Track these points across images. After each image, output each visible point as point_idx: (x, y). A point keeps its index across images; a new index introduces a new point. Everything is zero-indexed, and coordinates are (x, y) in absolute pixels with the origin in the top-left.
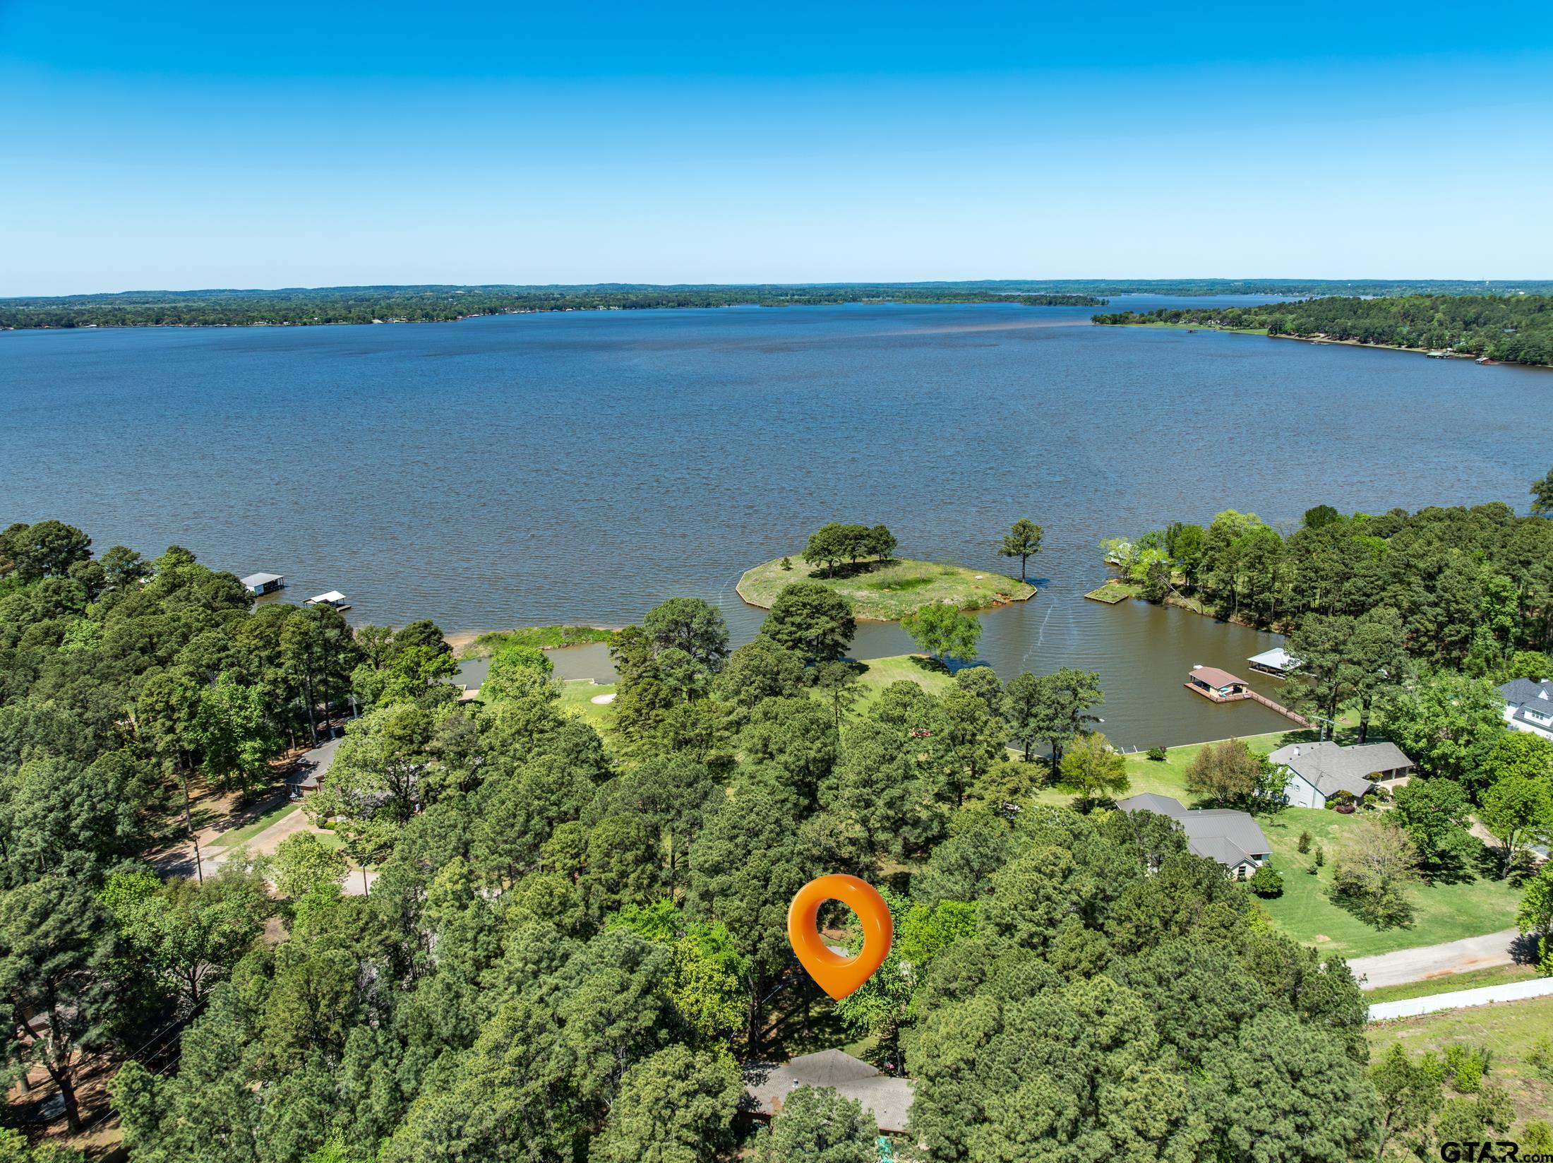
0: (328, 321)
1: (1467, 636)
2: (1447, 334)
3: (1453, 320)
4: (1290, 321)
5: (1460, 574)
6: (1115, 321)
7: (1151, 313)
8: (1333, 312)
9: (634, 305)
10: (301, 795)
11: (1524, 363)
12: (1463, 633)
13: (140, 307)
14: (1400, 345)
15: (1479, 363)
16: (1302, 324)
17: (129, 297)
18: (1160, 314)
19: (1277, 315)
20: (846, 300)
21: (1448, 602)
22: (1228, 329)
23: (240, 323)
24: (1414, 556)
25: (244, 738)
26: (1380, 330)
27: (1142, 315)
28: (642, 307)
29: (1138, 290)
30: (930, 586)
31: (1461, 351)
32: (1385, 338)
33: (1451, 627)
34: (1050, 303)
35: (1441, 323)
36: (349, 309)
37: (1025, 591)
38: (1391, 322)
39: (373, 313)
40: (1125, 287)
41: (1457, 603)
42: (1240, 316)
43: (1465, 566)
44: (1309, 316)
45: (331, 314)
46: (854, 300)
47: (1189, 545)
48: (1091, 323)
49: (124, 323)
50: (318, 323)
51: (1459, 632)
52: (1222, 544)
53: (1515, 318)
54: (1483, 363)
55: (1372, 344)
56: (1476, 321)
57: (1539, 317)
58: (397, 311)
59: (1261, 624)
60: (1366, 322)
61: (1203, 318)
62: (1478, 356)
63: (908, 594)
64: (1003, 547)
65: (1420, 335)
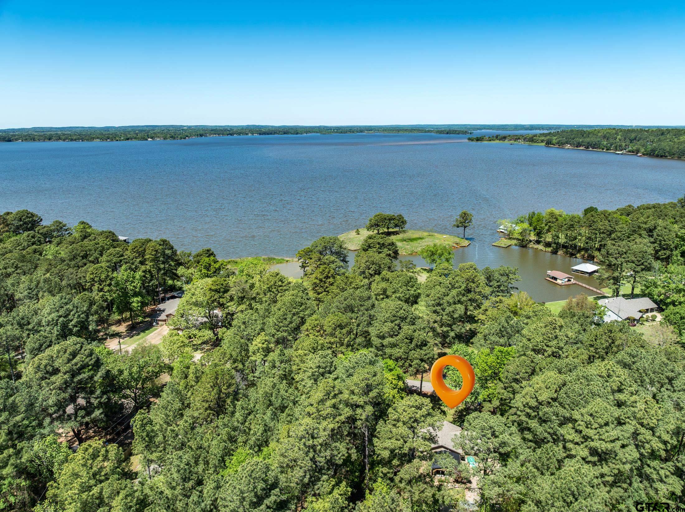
0: (128, 139)
1: (669, 256)
2: (624, 144)
3: (625, 139)
4: (554, 140)
5: (665, 229)
6: (478, 140)
7: (493, 137)
8: (573, 136)
9: (265, 133)
10: (158, 324)
11: (657, 156)
12: (668, 254)
13: (41, 134)
14: (603, 149)
15: (638, 156)
16: (560, 141)
17: (35, 129)
18: (497, 137)
19: (548, 137)
20: (357, 132)
21: (660, 241)
22: (527, 143)
23: (87, 140)
24: (642, 223)
25: (133, 296)
26: (594, 143)
27: (489, 137)
28: (268, 134)
29: (485, 128)
30: (423, 240)
31: (630, 152)
32: (596, 147)
33: (662, 252)
34: (448, 133)
35: (620, 140)
36: (137, 134)
37: (466, 243)
38: (599, 139)
39: (148, 136)
40: (479, 127)
41: (665, 241)
42: (532, 137)
43: (667, 225)
44: (563, 137)
45: (129, 136)
46: (361, 132)
47: (538, 221)
48: (467, 141)
49: (34, 140)
50: (123, 140)
51: (665, 254)
52: (554, 220)
53: (652, 138)
54: (640, 156)
55: (591, 149)
56: (635, 139)
57: (662, 138)
58: (159, 135)
59: (572, 255)
60: (588, 140)
61: (516, 139)
62: (637, 153)
63: (415, 244)
64: (455, 223)
65: (611, 145)
